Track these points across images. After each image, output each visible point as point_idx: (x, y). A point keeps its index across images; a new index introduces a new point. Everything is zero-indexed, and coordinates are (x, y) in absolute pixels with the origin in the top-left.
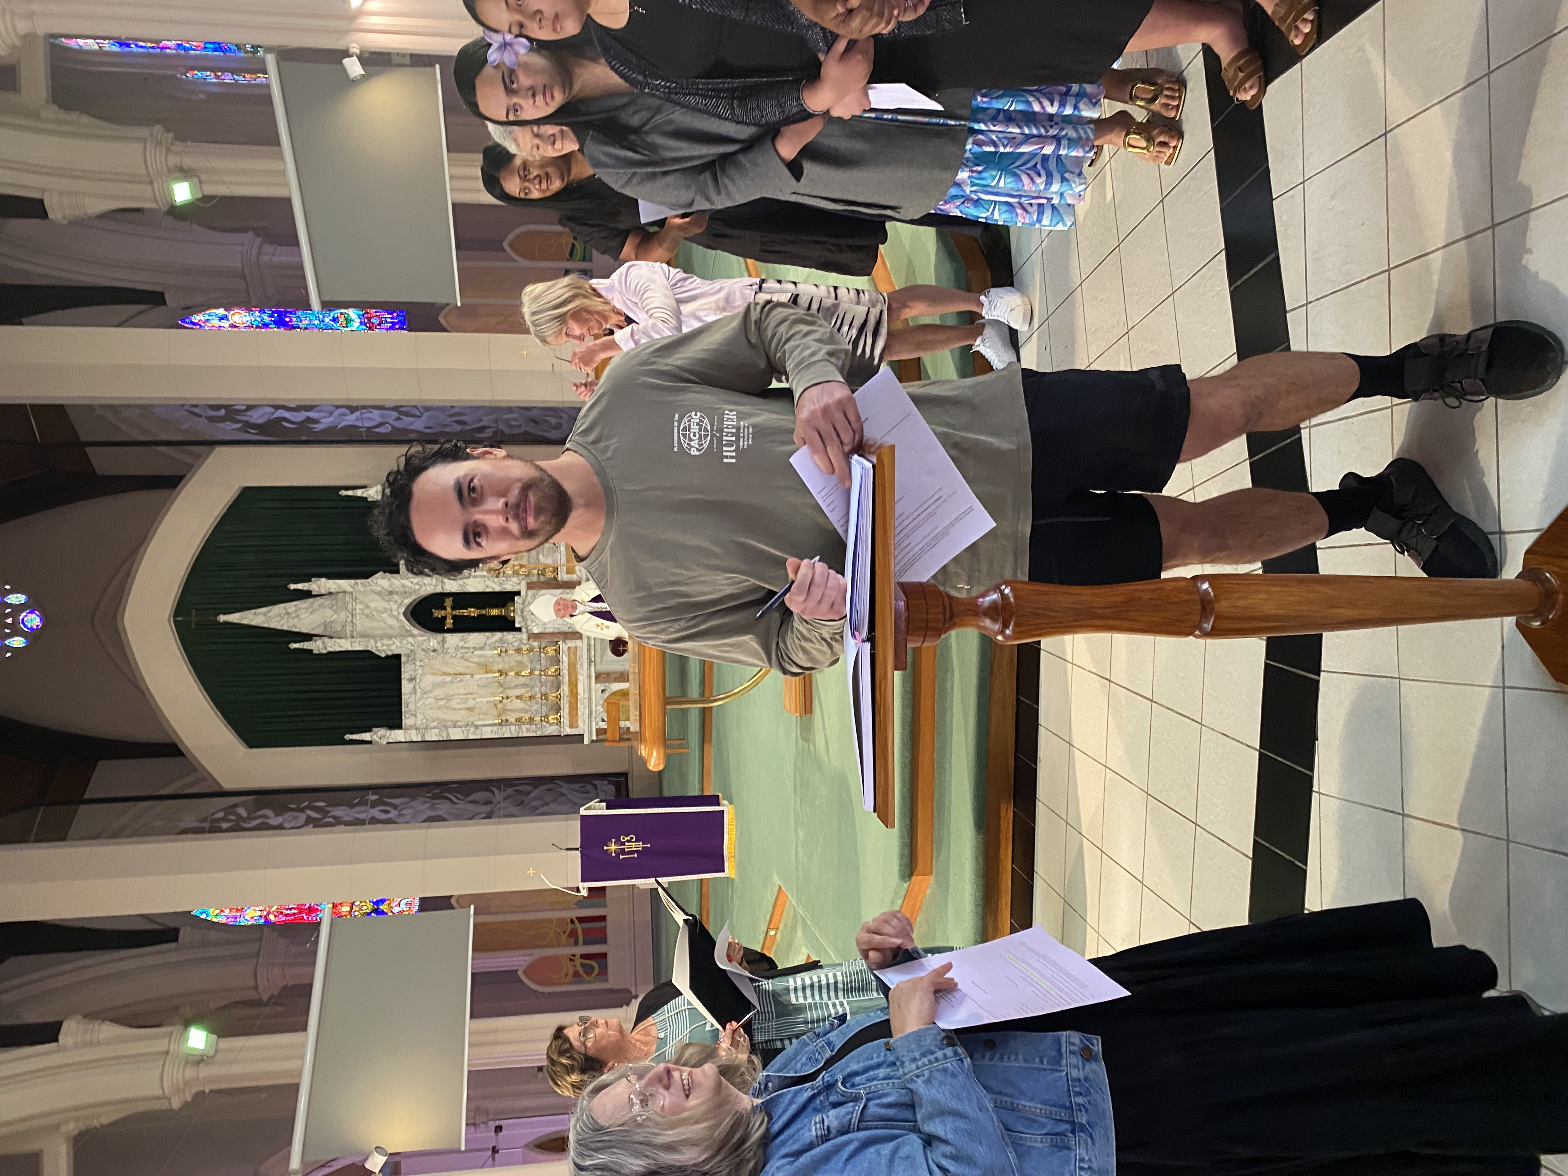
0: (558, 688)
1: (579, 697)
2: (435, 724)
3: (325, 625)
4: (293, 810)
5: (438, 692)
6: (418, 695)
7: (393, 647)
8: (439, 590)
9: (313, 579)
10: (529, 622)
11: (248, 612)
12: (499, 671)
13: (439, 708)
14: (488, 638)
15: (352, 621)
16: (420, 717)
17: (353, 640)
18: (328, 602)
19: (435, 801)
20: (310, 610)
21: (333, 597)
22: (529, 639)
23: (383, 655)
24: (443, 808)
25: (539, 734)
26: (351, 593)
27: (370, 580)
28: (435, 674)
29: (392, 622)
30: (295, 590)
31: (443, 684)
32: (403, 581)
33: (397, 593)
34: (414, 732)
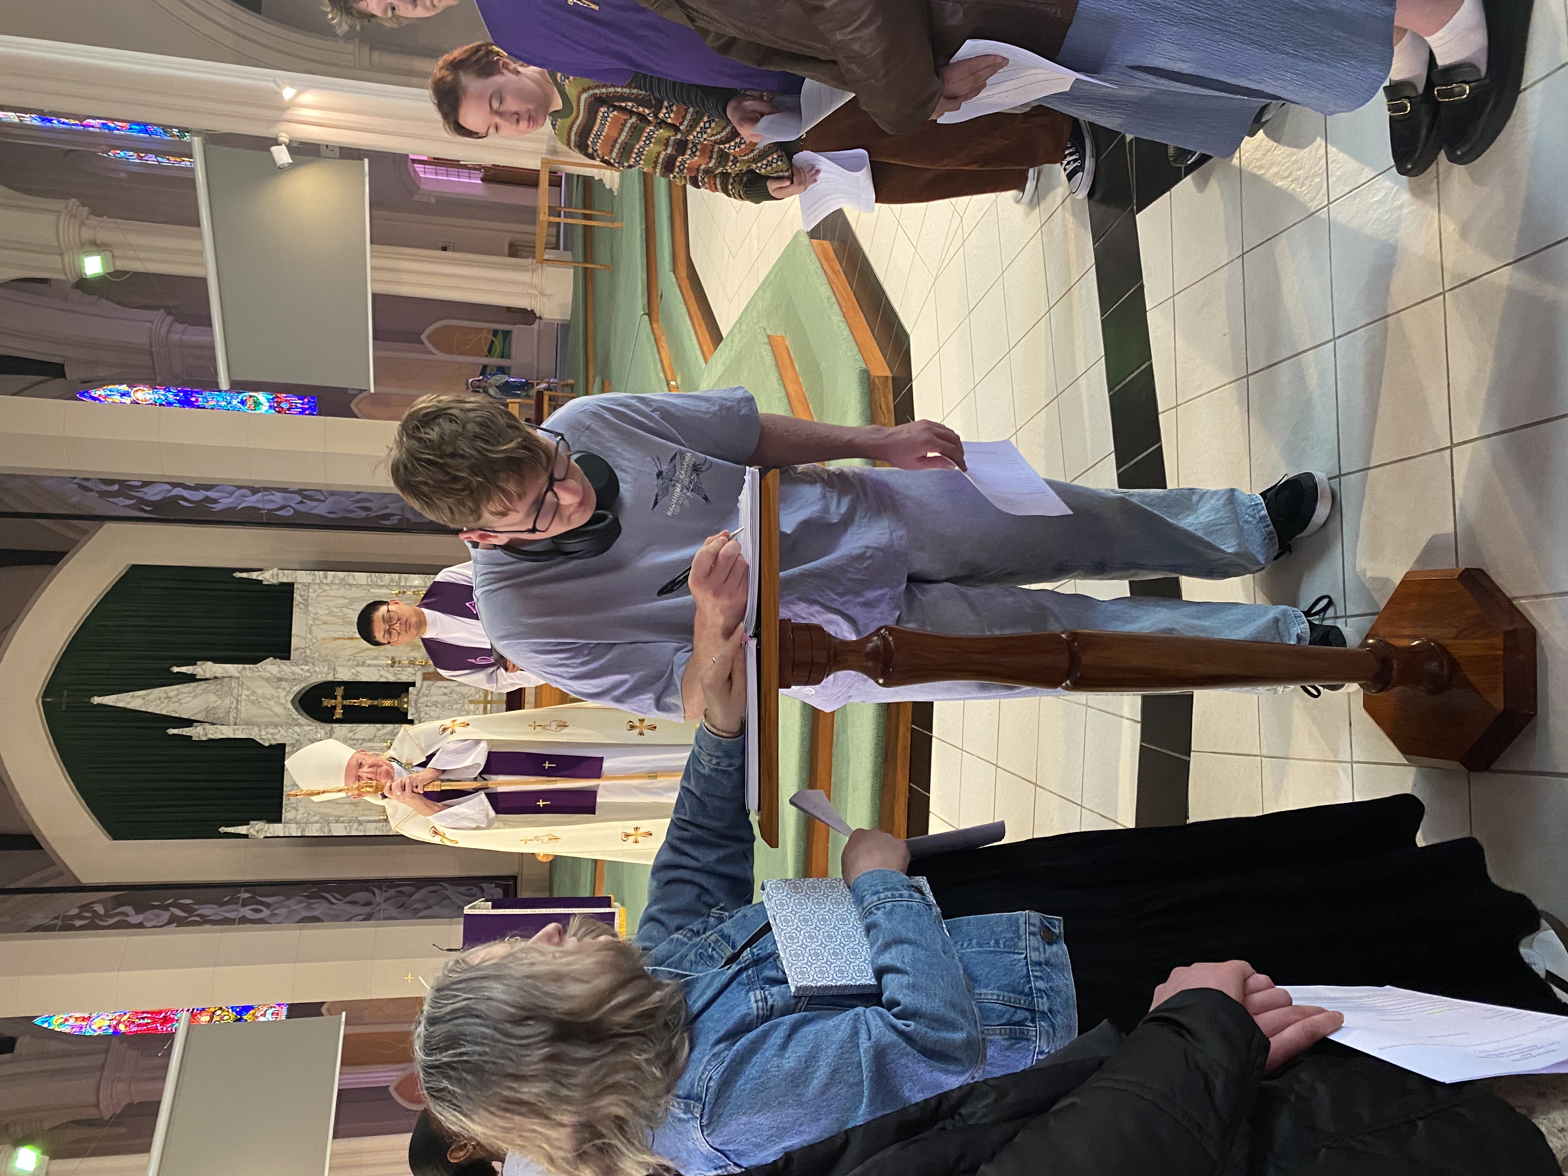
2: (317, 818)
3: (208, 711)
4: (155, 907)
7: (278, 736)
8: (330, 678)
9: (199, 663)
11: (125, 694)
14: (378, 730)
15: (236, 708)
16: (300, 812)
17: (237, 727)
18: (213, 687)
19: (312, 901)
20: (193, 694)
21: (219, 682)
23: (267, 744)
24: (320, 908)
26: (238, 678)
27: (258, 665)
29: (279, 710)
30: (178, 673)
32: (293, 668)
33: (286, 680)
34: (294, 826)
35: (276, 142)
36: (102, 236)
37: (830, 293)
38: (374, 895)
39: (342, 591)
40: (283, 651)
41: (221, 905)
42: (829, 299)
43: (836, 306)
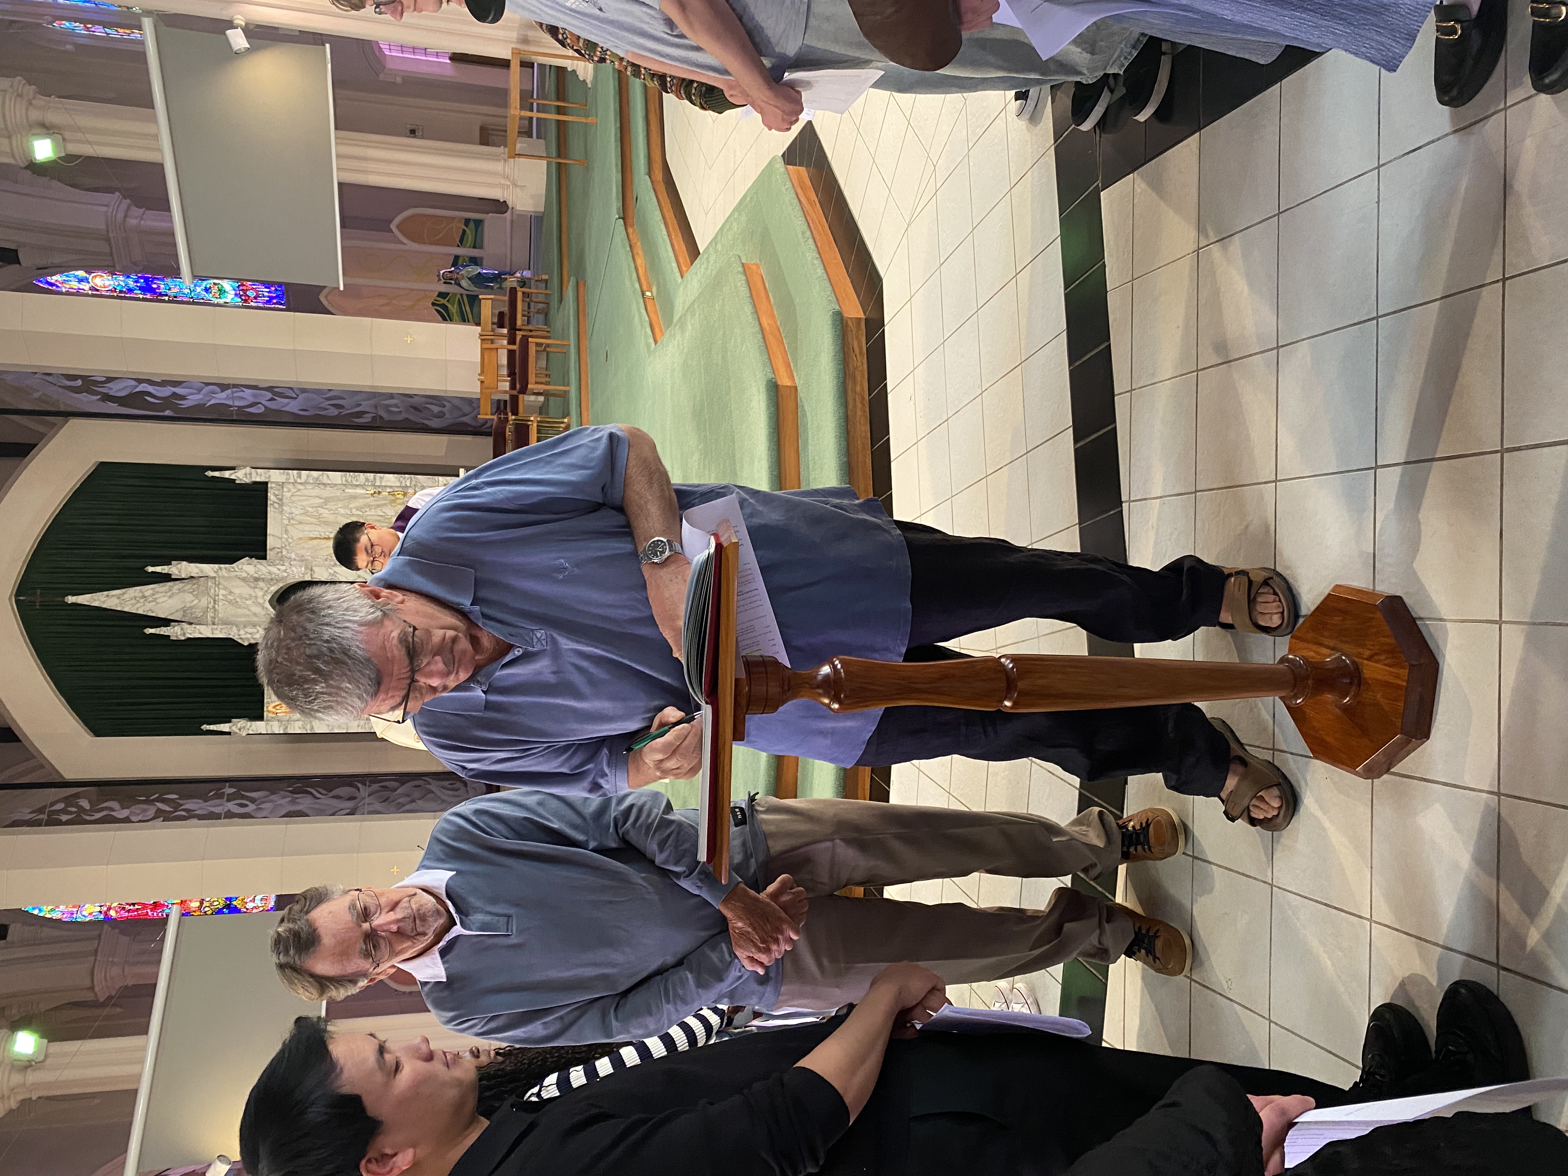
3: (184, 610)
4: (141, 802)
9: (173, 562)
11: (99, 594)
15: (214, 607)
17: (215, 627)
18: (189, 587)
19: (296, 796)
20: (169, 594)
21: (195, 581)
23: (246, 644)
24: (305, 802)
26: (214, 578)
27: (234, 565)
29: (257, 610)
30: (152, 572)
32: (269, 568)
34: (276, 723)
35: (231, 25)
36: (50, 117)
37: (805, 227)
38: (358, 788)
39: (317, 491)
40: (259, 550)
41: (206, 801)
42: (803, 233)
43: (811, 241)
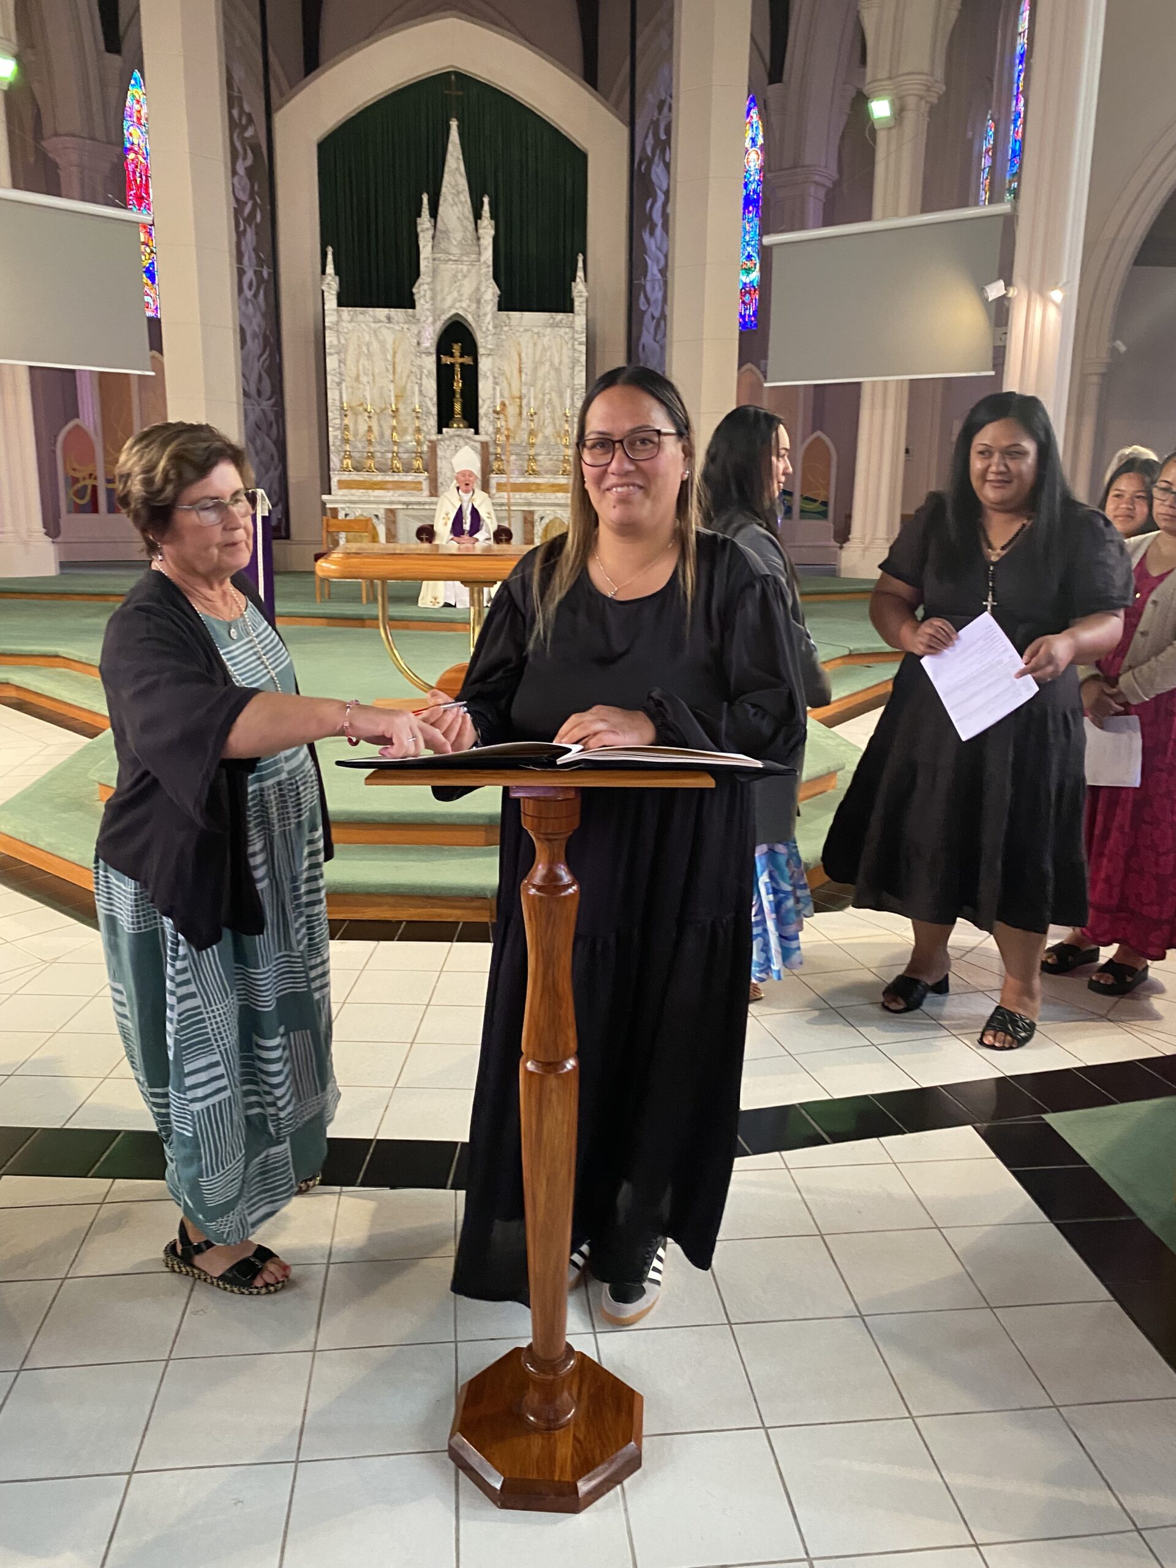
0: (379, 470)
1: (370, 491)
2: (343, 341)
3: (446, 232)
5: (375, 346)
6: (373, 325)
7: (422, 301)
8: (481, 351)
9: (493, 222)
10: (448, 442)
11: (460, 151)
12: (397, 409)
13: (359, 346)
14: (431, 399)
15: (450, 260)
16: (350, 326)
17: (431, 261)
18: (469, 236)
20: (462, 217)
21: (475, 241)
22: (430, 441)
23: (414, 290)
24: (254, 346)
25: (332, 448)
26: (479, 261)
27: (492, 281)
28: (394, 343)
29: (449, 302)
30: (483, 202)
31: (384, 351)
32: (490, 314)
33: (478, 308)
34: (335, 319)
35: (1008, 284)
36: (910, 117)
38: (269, 399)
39: (566, 360)
40: (506, 304)
41: (255, 250)
